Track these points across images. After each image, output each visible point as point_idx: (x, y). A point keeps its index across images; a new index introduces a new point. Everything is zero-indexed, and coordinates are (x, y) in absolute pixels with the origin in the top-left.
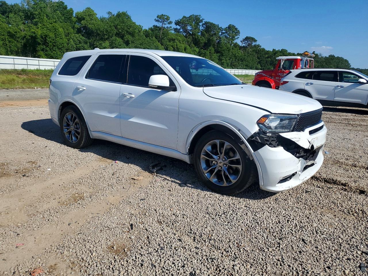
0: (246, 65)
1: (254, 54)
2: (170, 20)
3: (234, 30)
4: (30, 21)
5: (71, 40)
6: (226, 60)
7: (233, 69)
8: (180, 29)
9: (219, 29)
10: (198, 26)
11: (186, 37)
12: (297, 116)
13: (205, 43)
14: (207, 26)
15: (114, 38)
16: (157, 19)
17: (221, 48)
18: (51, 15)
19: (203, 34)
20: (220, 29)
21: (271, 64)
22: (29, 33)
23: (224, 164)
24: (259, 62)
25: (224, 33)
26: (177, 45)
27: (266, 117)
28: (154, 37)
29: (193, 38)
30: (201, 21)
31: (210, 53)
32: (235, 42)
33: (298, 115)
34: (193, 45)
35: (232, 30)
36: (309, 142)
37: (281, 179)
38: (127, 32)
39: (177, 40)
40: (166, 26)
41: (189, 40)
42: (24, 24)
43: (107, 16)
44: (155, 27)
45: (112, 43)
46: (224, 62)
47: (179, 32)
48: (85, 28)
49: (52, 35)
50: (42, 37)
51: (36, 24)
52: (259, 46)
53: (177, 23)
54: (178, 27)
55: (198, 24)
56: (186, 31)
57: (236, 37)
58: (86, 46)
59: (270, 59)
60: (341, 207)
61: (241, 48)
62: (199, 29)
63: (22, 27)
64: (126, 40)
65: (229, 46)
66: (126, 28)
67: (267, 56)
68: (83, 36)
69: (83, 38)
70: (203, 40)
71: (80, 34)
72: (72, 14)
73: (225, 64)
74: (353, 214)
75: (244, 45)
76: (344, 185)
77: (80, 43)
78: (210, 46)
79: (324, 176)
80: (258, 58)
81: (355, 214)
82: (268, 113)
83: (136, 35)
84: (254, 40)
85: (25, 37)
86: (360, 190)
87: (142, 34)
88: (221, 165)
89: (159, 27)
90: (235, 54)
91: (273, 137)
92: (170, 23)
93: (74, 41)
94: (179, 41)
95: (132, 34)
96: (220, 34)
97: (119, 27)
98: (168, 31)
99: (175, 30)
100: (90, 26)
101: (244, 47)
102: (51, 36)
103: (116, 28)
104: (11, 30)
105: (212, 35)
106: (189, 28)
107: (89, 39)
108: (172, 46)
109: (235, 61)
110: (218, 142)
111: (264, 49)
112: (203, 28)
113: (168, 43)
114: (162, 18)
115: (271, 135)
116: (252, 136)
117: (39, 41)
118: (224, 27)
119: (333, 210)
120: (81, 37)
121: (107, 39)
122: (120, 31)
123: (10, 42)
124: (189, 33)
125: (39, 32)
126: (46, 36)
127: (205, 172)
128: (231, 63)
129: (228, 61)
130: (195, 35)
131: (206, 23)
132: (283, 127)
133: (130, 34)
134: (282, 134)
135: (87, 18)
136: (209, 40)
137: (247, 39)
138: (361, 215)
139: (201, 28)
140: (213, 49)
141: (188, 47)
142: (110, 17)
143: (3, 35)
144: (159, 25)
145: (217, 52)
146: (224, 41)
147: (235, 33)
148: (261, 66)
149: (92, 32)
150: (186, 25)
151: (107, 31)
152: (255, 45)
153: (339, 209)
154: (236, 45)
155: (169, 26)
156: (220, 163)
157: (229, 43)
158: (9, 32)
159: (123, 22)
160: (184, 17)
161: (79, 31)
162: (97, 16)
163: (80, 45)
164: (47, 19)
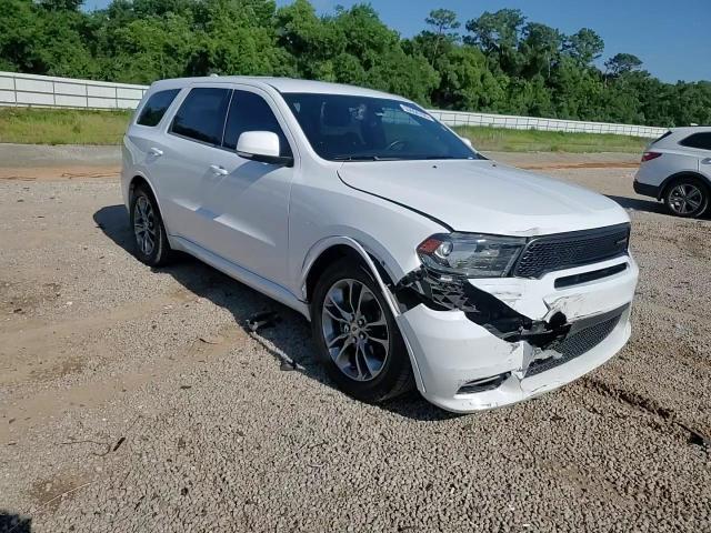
0: (613, 115)
1: (633, 90)
2: (456, 20)
3: (591, 39)
4: (201, 25)
5: (266, 59)
6: (568, 103)
7: (581, 120)
8: (476, 39)
9: (559, 38)
10: (514, 33)
11: (487, 54)
12: (523, 242)
13: (526, 67)
14: (531, 32)
15: (343, 54)
16: (430, 18)
17: (559, 77)
18: (237, 14)
19: (522, 49)
20: (561, 38)
21: (669, 114)
22: (198, 47)
23: (361, 333)
24: (643, 109)
25: (569, 47)
26: (466, 70)
27: (438, 238)
28: (421, 54)
29: (501, 56)
30: (521, 21)
31: (534, 86)
32: (590, 64)
33: (528, 239)
34: (500, 70)
35: (588, 40)
36: (547, 306)
37: (463, 384)
38: (369, 43)
39: (468, 59)
40: (446, 32)
41: (494, 60)
42: (192, 30)
43: (334, 14)
44: (426, 34)
45: (339, 64)
46: (562, 107)
47: (472, 44)
48: (293, 35)
49: (234, 50)
50: (217, 53)
51: (209, 30)
52: (645, 74)
53: (471, 27)
54: (472, 34)
55: (513, 27)
56: (487, 42)
57: (594, 55)
58: (290, 70)
59: (668, 103)
60: (613, 471)
61: (603, 78)
62: (515, 39)
63: (188, 35)
64: (365, 59)
65: (578, 73)
66: (367, 37)
67: (662, 95)
68: (288, 50)
69: (289, 55)
70: (522, 60)
71: (283, 48)
72: (272, 9)
73: (565, 110)
74: (635, 496)
75: (610, 71)
76: (664, 414)
77: (282, 64)
78: (536, 72)
79: (629, 384)
80: (641, 100)
81: (641, 496)
82: (445, 231)
83: (386, 49)
84: (634, 60)
85: (189, 53)
86: (693, 434)
87: (399, 47)
88: (356, 333)
89: (432, 34)
90: (591, 90)
91: (453, 286)
92: (456, 25)
93: (271, 60)
94: (472, 62)
95: (378, 48)
96: (561, 47)
97: (353, 34)
98: (449, 42)
99: (467, 39)
100: (300, 32)
101: (610, 76)
102: (232, 52)
103: (348, 35)
104: (170, 43)
105: (542, 51)
106: (494, 36)
107: (298, 56)
108: (456, 72)
109: (588, 103)
110: (350, 282)
111: (656, 82)
112: (523, 36)
113: (449, 66)
114: (441, 17)
115: (450, 280)
116: (405, 280)
117: (211, 59)
118: (569, 34)
119: (590, 476)
120: (285, 53)
121: (330, 57)
122: (356, 41)
123: (166, 62)
124: (493, 45)
125: (214, 45)
126: (224, 51)
127: (329, 345)
128: (580, 109)
129: (573, 105)
130: (505, 49)
131: (530, 26)
132: (481, 265)
133: (374, 47)
134: (473, 282)
135: (298, 18)
136: (534, 60)
137: (619, 58)
138: (653, 501)
139: (519, 36)
140: (542, 79)
141: (489, 74)
142: (340, 16)
143: (157, 51)
144: (433, 29)
145: (549, 84)
146: (566, 62)
147: (594, 46)
148: (646, 117)
149: (306, 44)
150: (488, 30)
151: (330, 41)
152: (636, 73)
153: (607, 474)
154: (592, 72)
155: (453, 31)
156: (355, 329)
157: (577, 65)
158: (166, 46)
159: (362, 25)
160: (487, 14)
161: (282, 42)
162: (316, 13)
163: (282, 68)
164: (229, 21)
